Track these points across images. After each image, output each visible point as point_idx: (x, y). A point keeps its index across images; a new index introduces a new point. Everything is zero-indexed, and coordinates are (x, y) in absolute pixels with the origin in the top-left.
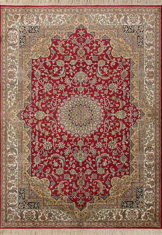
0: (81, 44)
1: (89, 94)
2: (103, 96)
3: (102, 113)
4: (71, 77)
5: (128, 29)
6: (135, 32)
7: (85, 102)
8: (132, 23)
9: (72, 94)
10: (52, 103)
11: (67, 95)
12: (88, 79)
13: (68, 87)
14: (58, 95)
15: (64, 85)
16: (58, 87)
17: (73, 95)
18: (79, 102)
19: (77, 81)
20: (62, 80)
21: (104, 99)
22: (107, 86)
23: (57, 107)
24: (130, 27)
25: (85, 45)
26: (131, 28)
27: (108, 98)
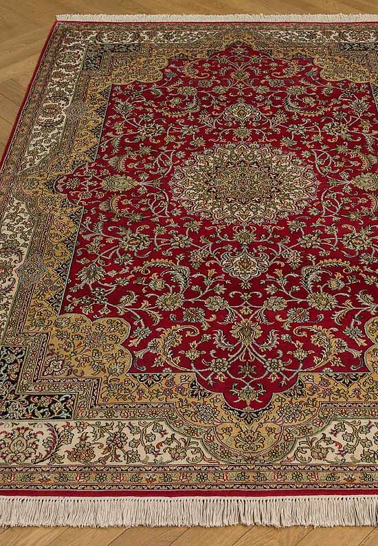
0: (247, 357)
1: (216, 225)
2: (169, 223)
3: (177, 187)
4: (280, 265)
5: (49, 406)
6: (22, 398)
7: (230, 208)
8: (31, 427)
9: (273, 225)
10: (337, 206)
11: (290, 223)
12: (220, 259)
13: (288, 240)
14: (321, 222)
15: (301, 246)
16: (323, 241)
17: (269, 224)
18: (249, 209)
19: (256, 255)
20: (310, 257)
21: (170, 214)
22: (156, 244)
23: (320, 197)
24: (43, 414)
25: (232, 354)
26: (39, 409)
27: (155, 216)
